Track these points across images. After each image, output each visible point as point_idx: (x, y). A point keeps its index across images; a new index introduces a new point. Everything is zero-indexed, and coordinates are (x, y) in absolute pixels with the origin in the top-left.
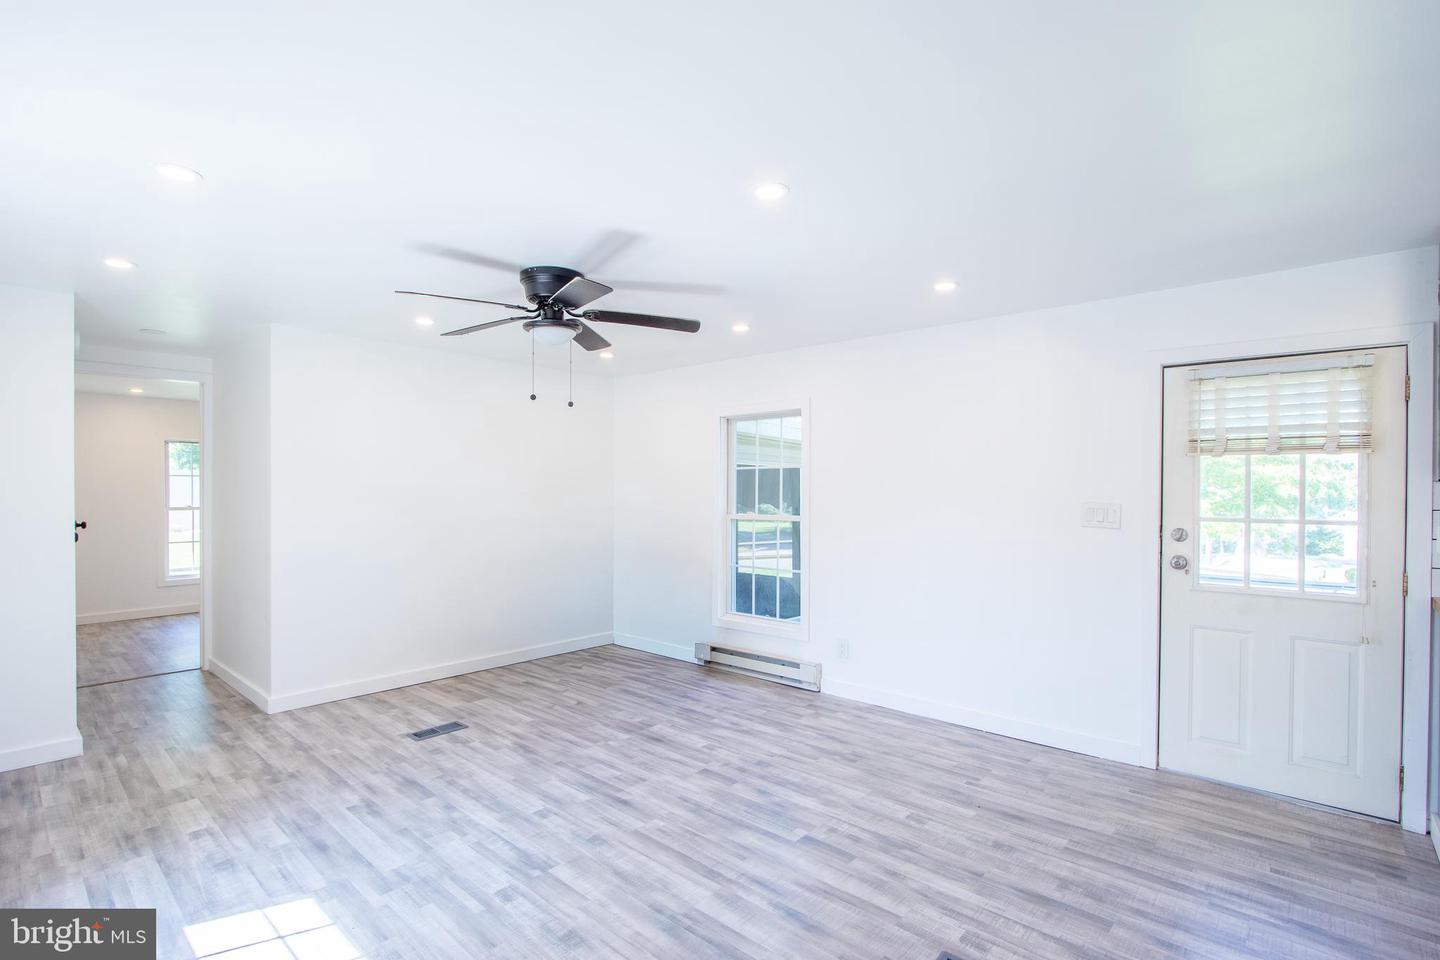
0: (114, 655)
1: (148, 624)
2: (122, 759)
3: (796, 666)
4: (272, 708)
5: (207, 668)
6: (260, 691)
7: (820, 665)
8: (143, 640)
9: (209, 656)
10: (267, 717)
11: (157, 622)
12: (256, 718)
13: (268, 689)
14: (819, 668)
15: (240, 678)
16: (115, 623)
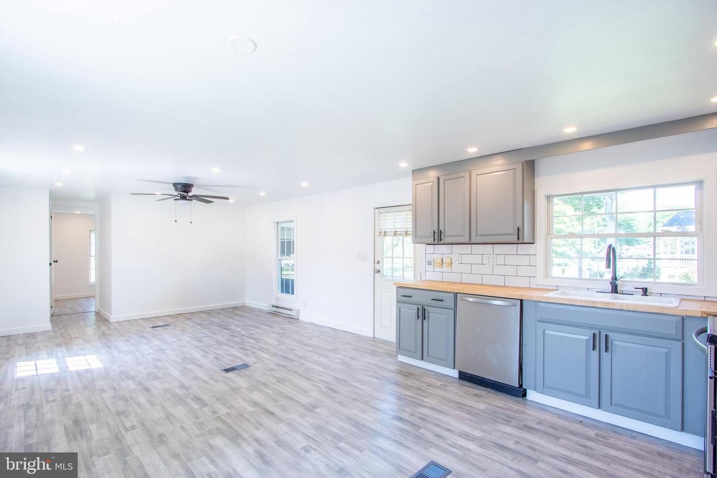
0: (67, 308)
1: (82, 299)
2: (62, 331)
3: (290, 310)
4: (112, 320)
5: (97, 311)
6: (108, 314)
7: (299, 310)
8: (79, 304)
9: (98, 307)
10: (110, 322)
11: (86, 299)
12: (107, 323)
13: (111, 314)
14: (298, 311)
15: (106, 313)
16: (71, 299)
